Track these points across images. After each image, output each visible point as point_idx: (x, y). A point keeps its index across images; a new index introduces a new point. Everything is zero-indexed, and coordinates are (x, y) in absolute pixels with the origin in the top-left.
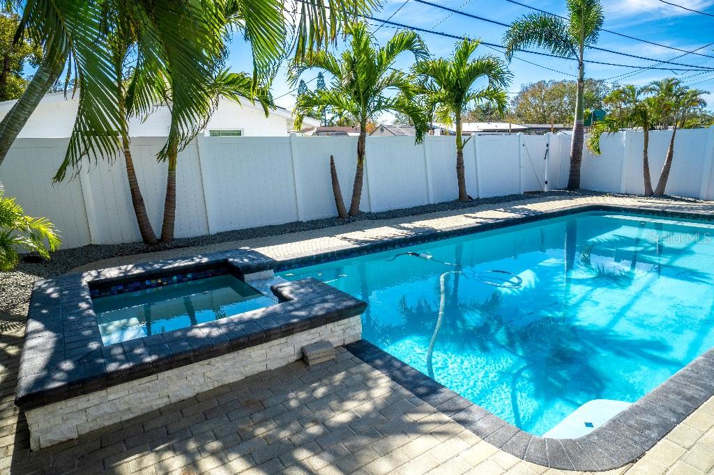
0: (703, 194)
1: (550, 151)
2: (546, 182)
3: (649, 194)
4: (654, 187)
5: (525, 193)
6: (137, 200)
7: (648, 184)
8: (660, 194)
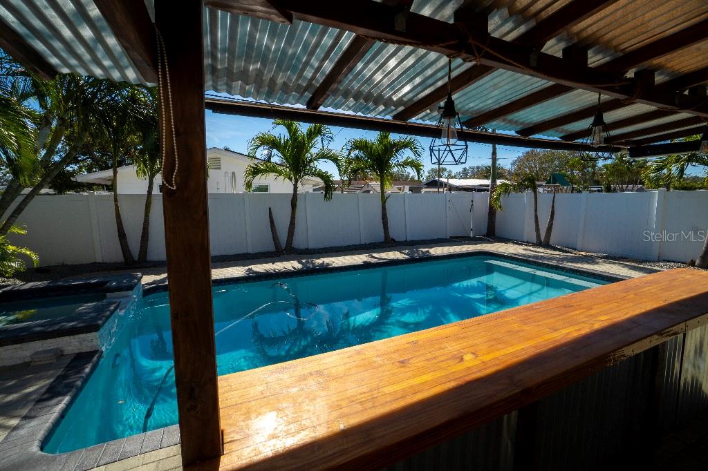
0: (579, 246)
1: (474, 206)
2: (472, 230)
3: (539, 244)
4: (543, 238)
5: (451, 237)
6: (122, 235)
7: (538, 236)
8: (546, 245)
